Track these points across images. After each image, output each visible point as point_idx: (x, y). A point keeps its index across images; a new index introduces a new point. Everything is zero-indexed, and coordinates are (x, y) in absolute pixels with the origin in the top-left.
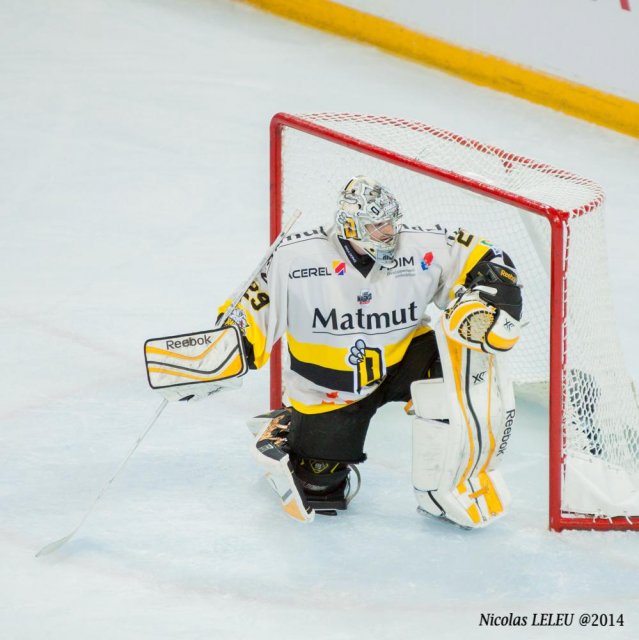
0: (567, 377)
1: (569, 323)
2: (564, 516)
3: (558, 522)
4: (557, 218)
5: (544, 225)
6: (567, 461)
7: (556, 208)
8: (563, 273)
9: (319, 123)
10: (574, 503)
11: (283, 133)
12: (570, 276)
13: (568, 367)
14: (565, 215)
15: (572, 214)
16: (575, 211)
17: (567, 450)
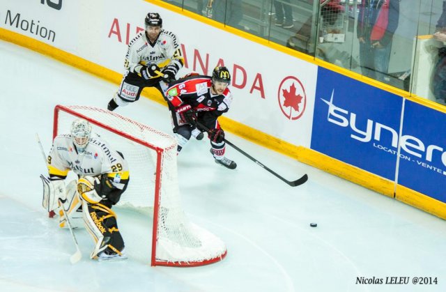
0: (160, 210)
2: (157, 260)
3: (154, 263)
6: (159, 241)
7: (159, 147)
10: (160, 256)
13: (160, 206)
17: (159, 236)
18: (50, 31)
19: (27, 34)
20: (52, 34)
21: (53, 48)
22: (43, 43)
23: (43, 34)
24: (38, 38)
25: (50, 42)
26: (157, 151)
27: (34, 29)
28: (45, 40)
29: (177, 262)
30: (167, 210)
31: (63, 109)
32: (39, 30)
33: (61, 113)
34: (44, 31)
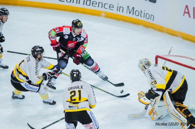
11: (158, 59)
18: (151, 15)
19: (139, 18)
20: (152, 17)
21: (153, 24)
22: (148, 22)
23: (148, 17)
24: (145, 19)
25: (151, 21)
27: (142, 15)
28: (149, 21)
31: (160, 57)
32: (145, 15)
34: (148, 15)
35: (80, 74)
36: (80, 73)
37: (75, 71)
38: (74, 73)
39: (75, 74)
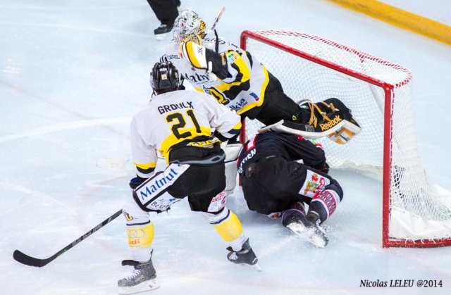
0: (393, 170)
1: (394, 143)
2: (390, 240)
3: (387, 242)
4: (388, 88)
5: (380, 92)
6: (392, 212)
7: (388, 82)
8: (390, 116)
9: (265, 36)
10: (396, 233)
11: (247, 41)
12: (394, 118)
13: (393, 165)
14: (392, 87)
15: (395, 86)
16: (397, 85)
17: (392, 206)
26: (385, 89)
29: (418, 241)
30: (402, 170)
31: (252, 35)
33: (249, 41)
35: (176, 74)
36: (177, 71)
37: (163, 67)
38: (161, 70)
39: (164, 73)
